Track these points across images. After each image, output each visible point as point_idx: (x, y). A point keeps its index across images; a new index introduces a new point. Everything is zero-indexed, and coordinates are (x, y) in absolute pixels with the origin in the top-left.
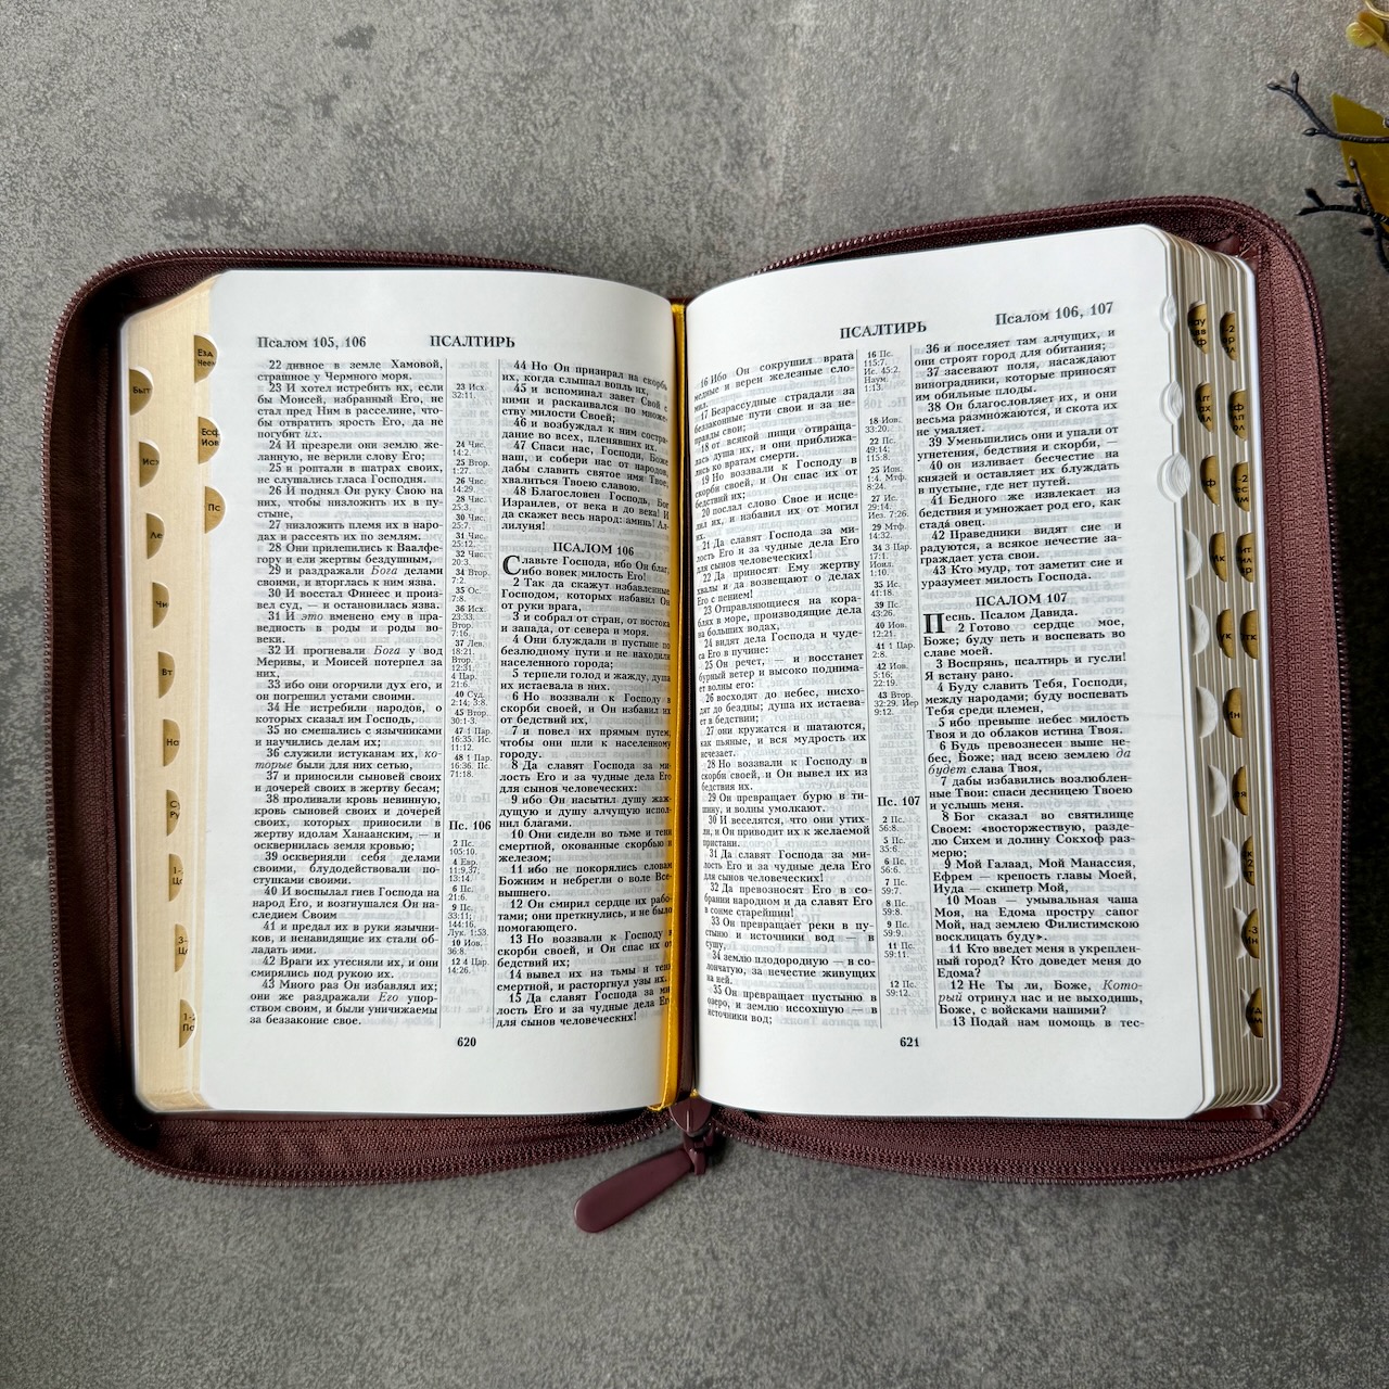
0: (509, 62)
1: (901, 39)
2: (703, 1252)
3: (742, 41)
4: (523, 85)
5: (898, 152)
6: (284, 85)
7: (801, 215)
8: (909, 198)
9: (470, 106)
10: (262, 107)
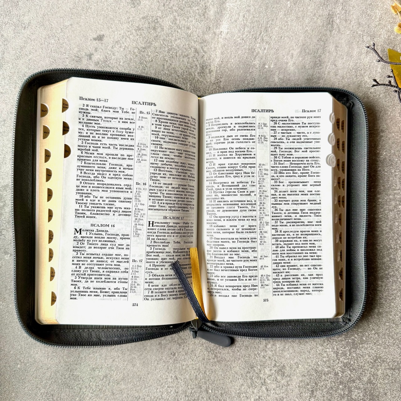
0: (140, 44)
1: (252, 35)
2: (173, 377)
3: (206, 36)
4: (143, 50)
5: (250, 68)
6: (79, 51)
7: (219, 87)
8: (252, 82)
9: (128, 57)
10: (74, 57)
